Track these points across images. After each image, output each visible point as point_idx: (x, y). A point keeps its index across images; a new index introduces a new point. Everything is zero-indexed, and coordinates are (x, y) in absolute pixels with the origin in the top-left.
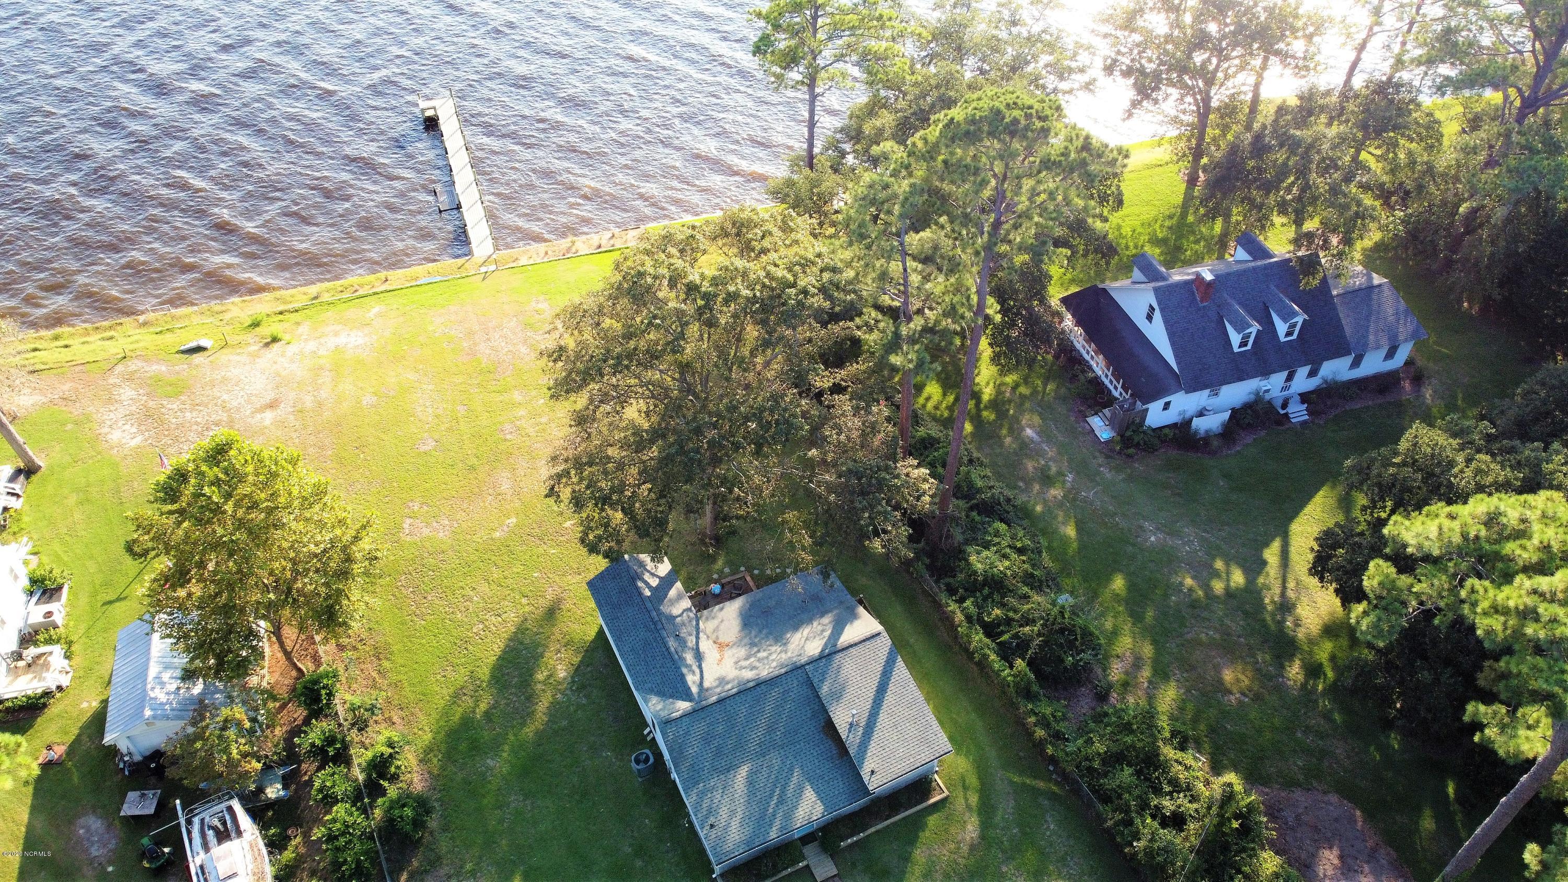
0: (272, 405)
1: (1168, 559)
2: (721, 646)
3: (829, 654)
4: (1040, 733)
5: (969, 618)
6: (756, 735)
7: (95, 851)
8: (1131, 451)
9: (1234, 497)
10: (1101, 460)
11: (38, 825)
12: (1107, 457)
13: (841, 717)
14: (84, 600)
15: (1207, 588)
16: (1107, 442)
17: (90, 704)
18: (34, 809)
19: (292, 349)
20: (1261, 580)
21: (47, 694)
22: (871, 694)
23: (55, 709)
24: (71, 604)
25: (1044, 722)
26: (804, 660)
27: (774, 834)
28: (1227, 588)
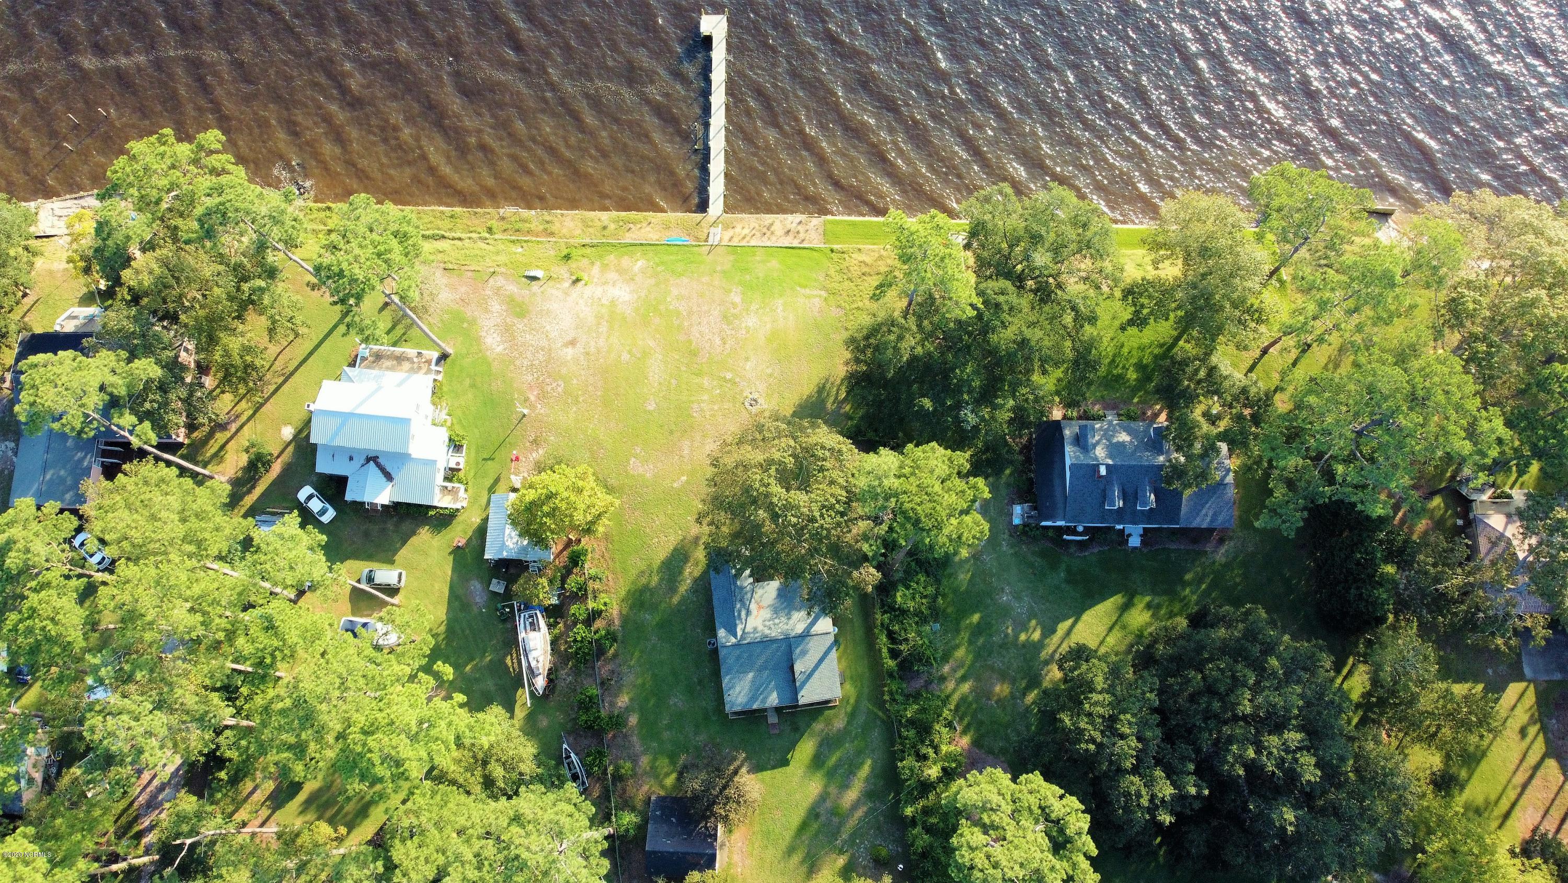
0: (573, 343)
1: (1005, 612)
2: (760, 608)
3: (805, 635)
4: (886, 697)
5: (882, 624)
6: (760, 662)
7: (478, 599)
8: (1024, 538)
9: (1063, 586)
10: (1006, 536)
11: (455, 578)
12: (1011, 535)
13: (799, 667)
14: (473, 454)
15: (1016, 637)
16: (1017, 526)
17: (477, 520)
18: (454, 570)
19: (588, 291)
20: (1047, 640)
21: (457, 510)
22: (816, 661)
23: (460, 518)
24: (468, 454)
25: (891, 693)
26: (793, 634)
27: (755, 707)
28: (1027, 640)
